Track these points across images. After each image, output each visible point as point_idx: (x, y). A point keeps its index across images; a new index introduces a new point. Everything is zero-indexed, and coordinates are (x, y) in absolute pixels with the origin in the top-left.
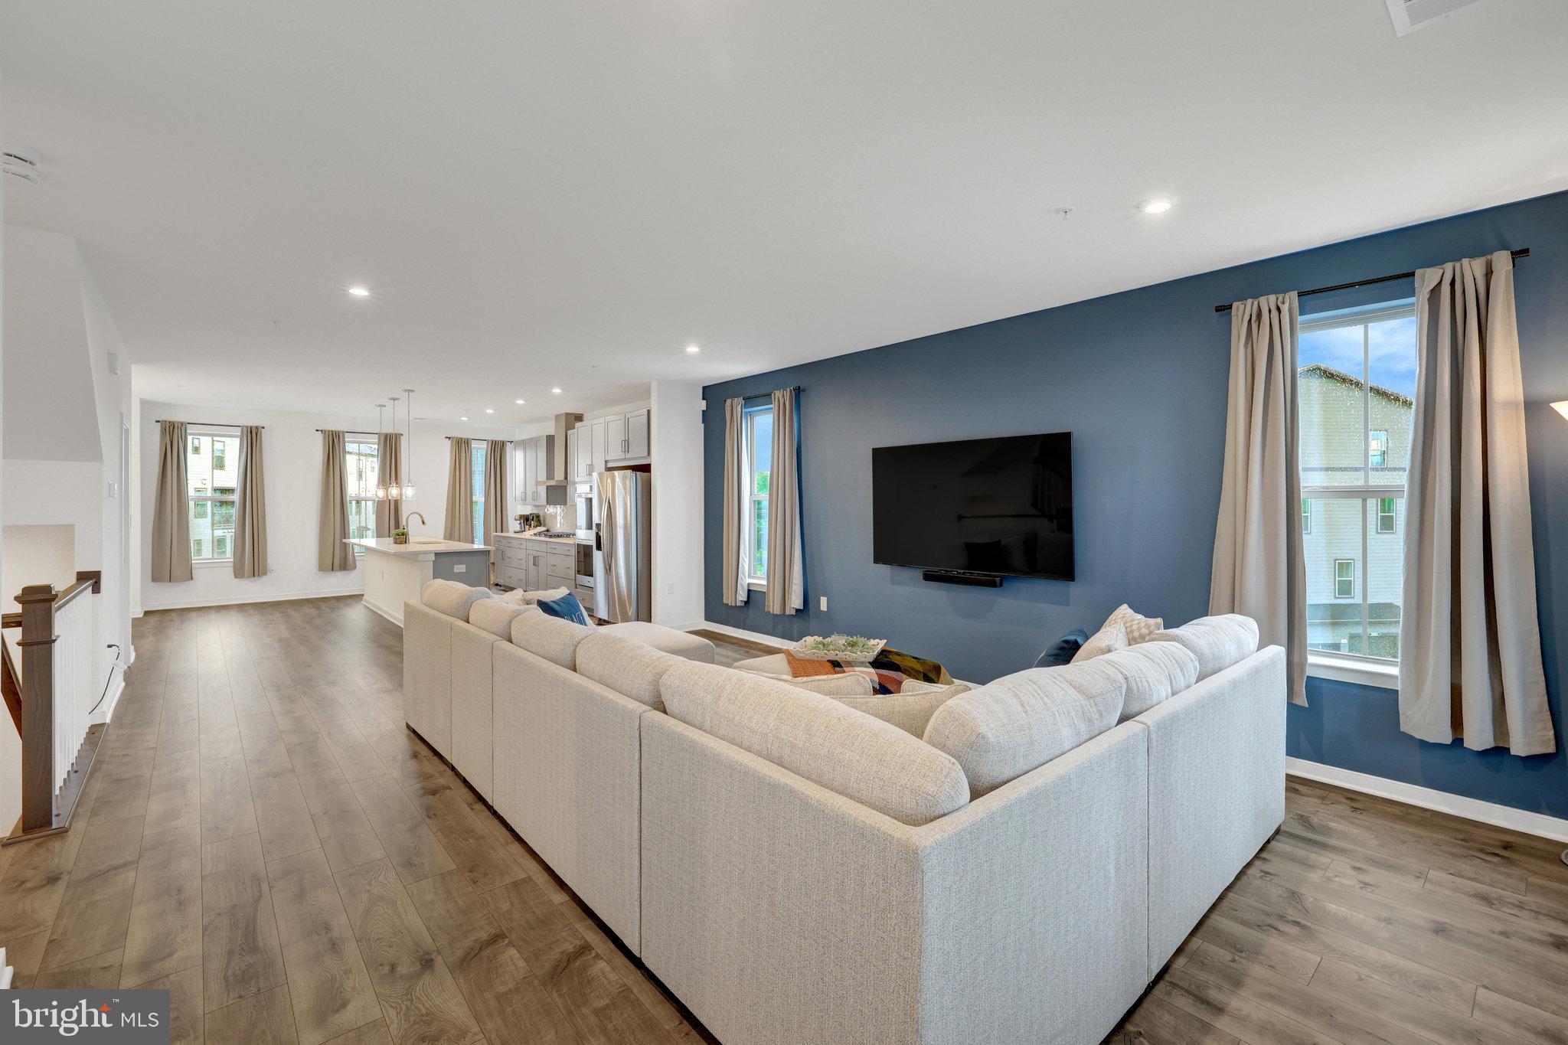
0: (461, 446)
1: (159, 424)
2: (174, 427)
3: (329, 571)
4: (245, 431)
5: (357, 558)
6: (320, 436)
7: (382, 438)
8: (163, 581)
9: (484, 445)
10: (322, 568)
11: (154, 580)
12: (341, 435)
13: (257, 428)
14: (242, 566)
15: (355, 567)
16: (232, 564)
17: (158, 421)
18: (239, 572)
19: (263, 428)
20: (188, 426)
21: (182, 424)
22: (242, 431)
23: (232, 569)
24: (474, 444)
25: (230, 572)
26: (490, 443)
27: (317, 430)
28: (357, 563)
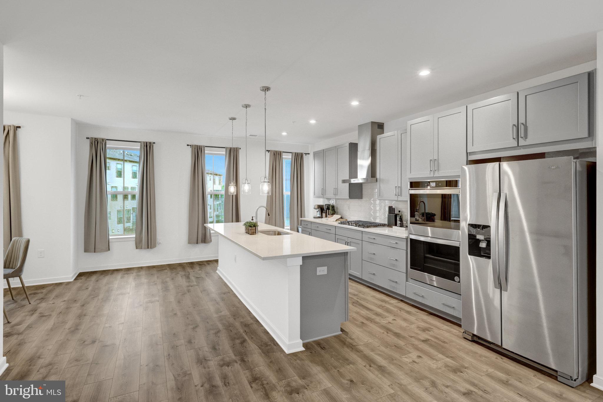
0: (276, 156)
1: (89, 140)
2: (98, 142)
3: (194, 243)
4: (143, 145)
5: (212, 235)
6: (189, 149)
7: (228, 150)
8: (90, 252)
9: (290, 156)
10: (190, 242)
11: (86, 250)
12: (203, 149)
13: (150, 143)
14: (141, 241)
15: (211, 241)
16: (134, 239)
17: (88, 138)
18: (138, 245)
19: (154, 143)
20: (107, 141)
21: (103, 140)
22: (141, 144)
23: (134, 242)
24: (284, 156)
25: (133, 244)
26: (294, 155)
27: (188, 145)
28: (212, 238)
